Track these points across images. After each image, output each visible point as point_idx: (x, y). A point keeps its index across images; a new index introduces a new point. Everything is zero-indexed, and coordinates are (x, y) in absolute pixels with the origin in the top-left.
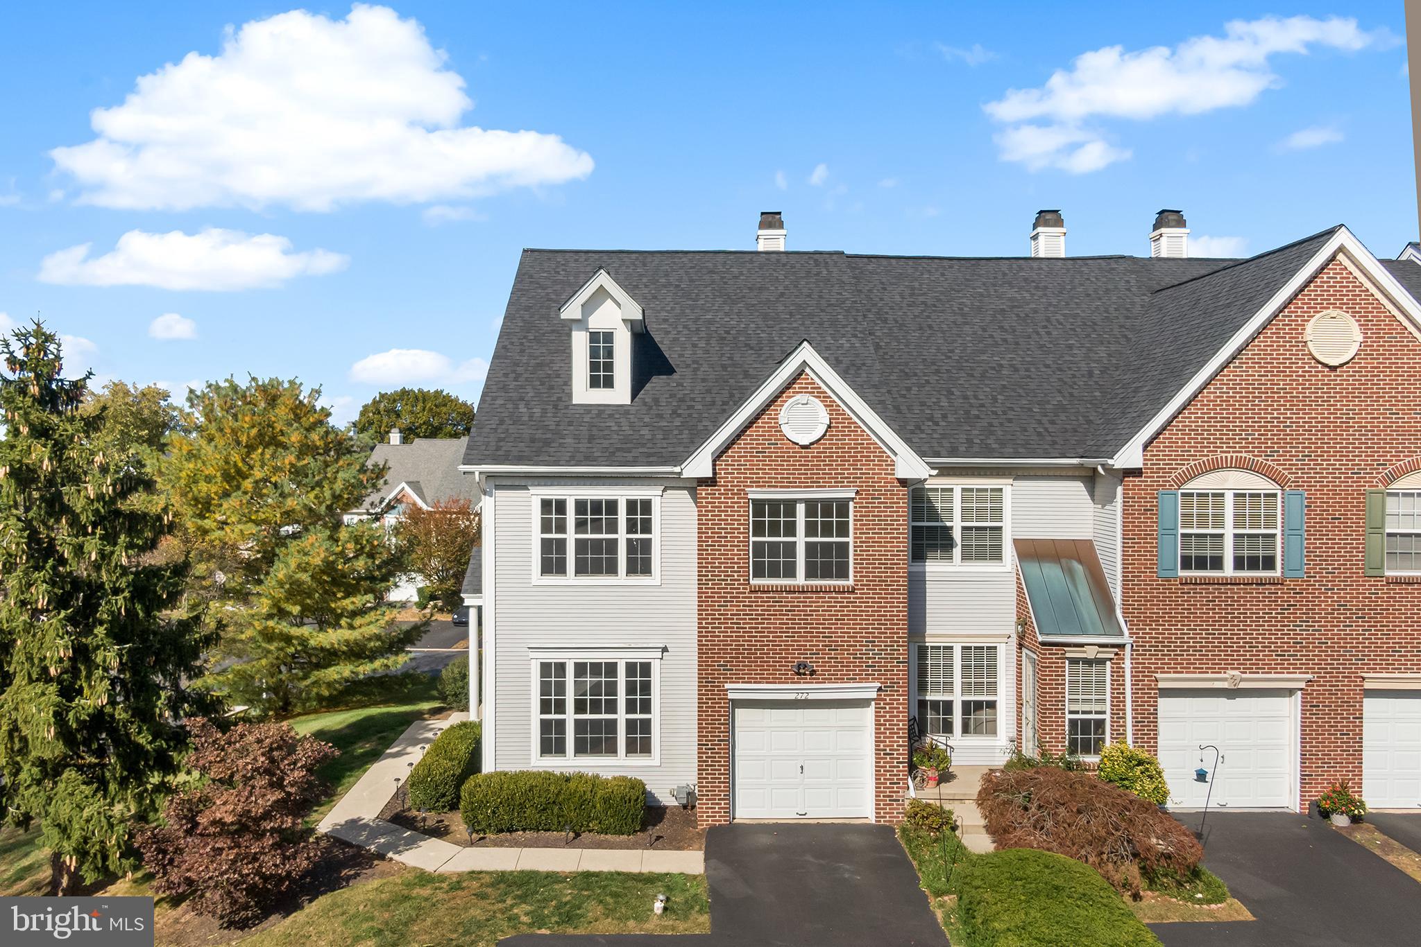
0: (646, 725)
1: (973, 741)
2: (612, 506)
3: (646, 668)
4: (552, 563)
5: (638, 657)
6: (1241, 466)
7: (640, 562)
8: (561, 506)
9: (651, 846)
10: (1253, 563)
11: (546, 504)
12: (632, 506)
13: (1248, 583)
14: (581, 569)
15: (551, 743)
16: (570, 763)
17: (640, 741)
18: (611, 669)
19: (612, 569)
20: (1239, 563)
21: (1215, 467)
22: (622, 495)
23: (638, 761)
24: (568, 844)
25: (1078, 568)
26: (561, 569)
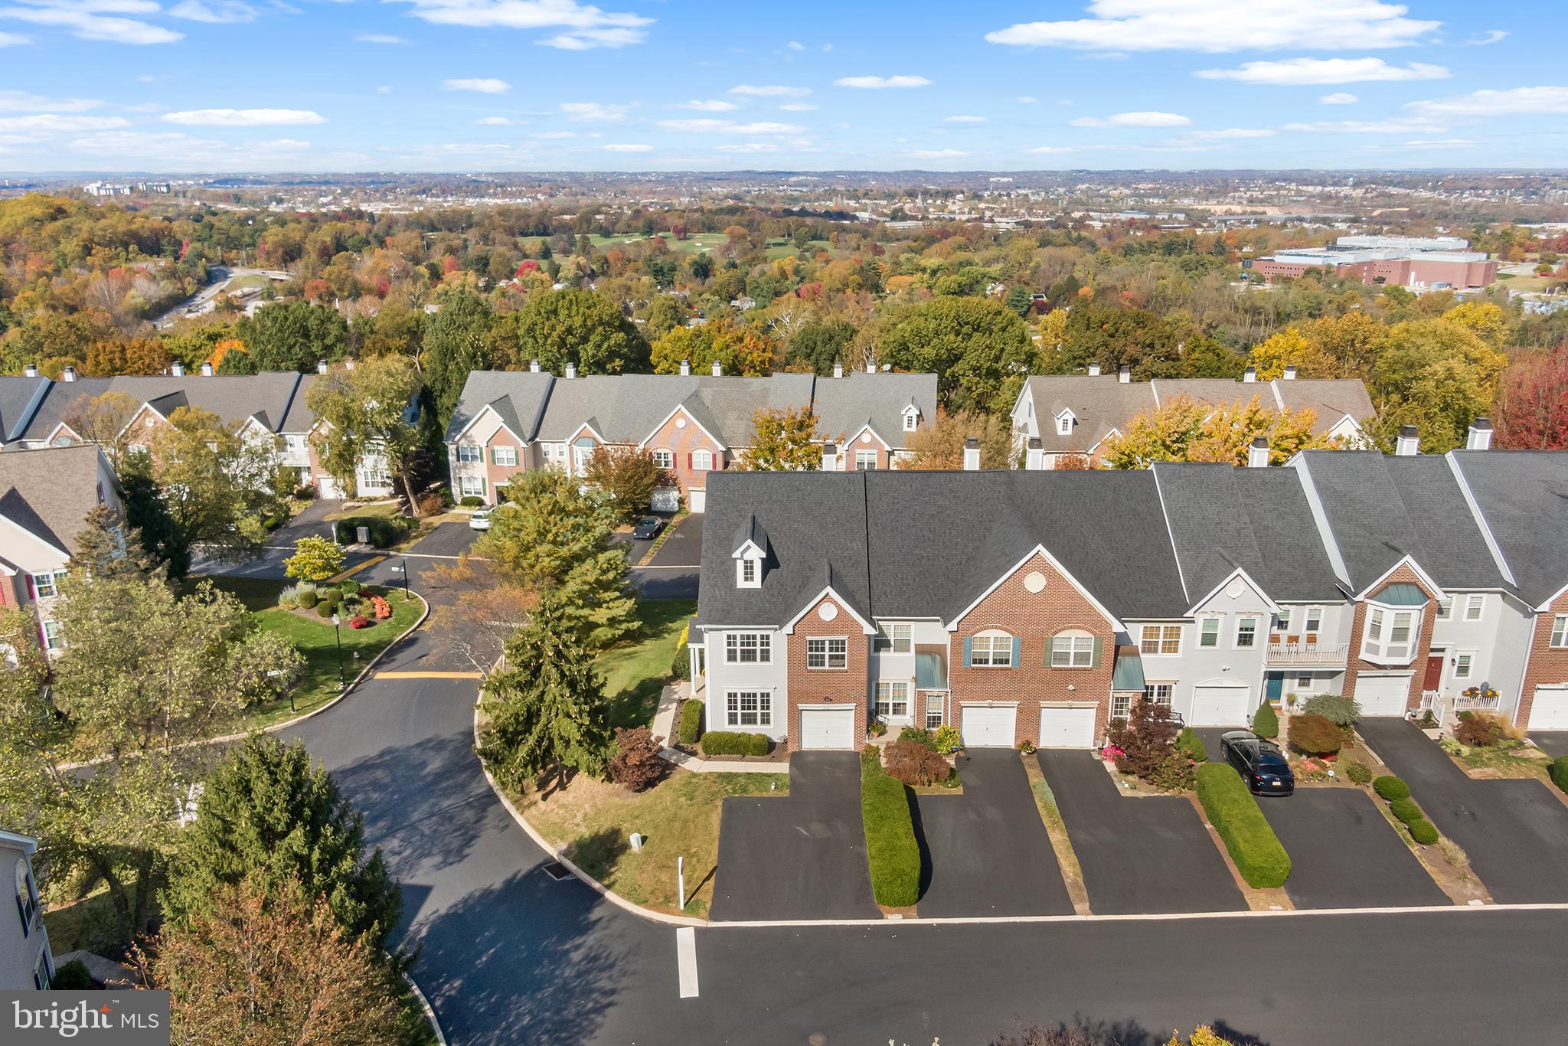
0: (768, 714)
1: (897, 717)
2: (754, 637)
3: (768, 695)
4: (732, 657)
5: (765, 691)
6: (996, 628)
7: (765, 656)
8: (735, 637)
9: (771, 761)
10: (1001, 661)
11: (729, 637)
12: (762, 637)
13: (998, 669)
14: (743, 659)
15: (733, 720)
16: (740, 728)
17: (766, 720)
18: (755, 695)
19: (755, 660)
20: (995, 661)
21: (986, 628)
22: (758, 633)
23: (765, 727)
24: (741, 760)
25: (938, 657)
26: (735, 659)
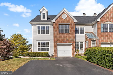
5: (48, 42)
9: (49, 57)
14: (42, 33)
15: (39, 50)
18: (45, 43)
19: (45, 33)
20: (110, 31)
